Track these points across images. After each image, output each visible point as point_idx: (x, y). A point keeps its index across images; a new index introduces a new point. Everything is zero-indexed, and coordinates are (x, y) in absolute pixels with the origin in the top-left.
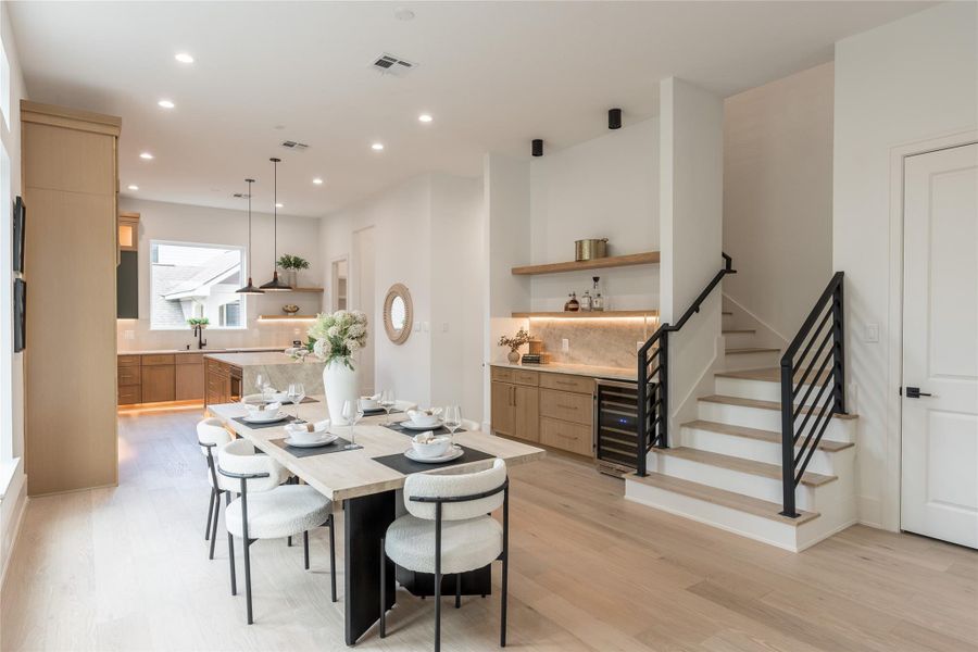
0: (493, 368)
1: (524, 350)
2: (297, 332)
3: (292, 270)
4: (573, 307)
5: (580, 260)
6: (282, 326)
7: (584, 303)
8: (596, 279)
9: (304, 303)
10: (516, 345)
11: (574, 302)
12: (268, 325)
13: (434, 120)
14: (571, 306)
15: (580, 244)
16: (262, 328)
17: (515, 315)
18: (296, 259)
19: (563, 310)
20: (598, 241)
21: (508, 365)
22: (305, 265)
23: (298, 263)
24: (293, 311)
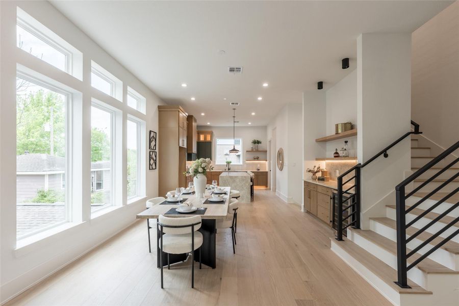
0: (305, 181)
1: (319, 175)
2: (259, 166)
3: (256, 145)
4: (337, 156)
5: (337, 133)
6: (253, 164)
7: (341, 153)
8: (346, 142)
9: (260, 155)
10: (315, 173)
11: (337, 153)
12: (249, 163)
13: (269, 86)
14: (336, 155)
15: (337, 126)
16: (247, 164)
17: (317, 159)
18: (258, 141)
19: (333, 157)
20: (345, 124)
21: (311, 181)
22: (260, 143)
23: (258, 142)
24: (257, 159)
